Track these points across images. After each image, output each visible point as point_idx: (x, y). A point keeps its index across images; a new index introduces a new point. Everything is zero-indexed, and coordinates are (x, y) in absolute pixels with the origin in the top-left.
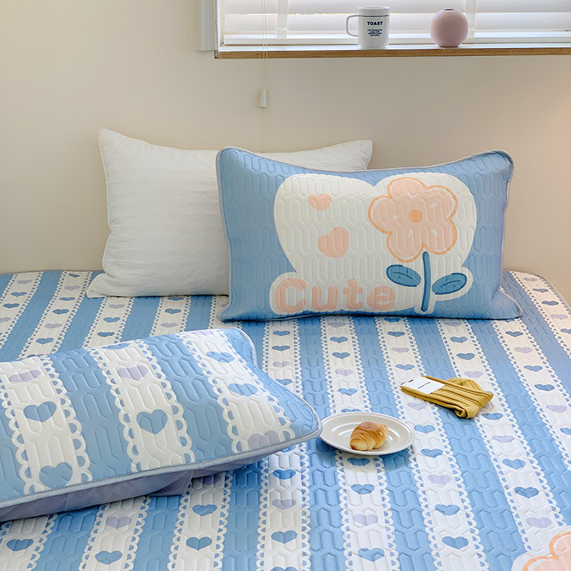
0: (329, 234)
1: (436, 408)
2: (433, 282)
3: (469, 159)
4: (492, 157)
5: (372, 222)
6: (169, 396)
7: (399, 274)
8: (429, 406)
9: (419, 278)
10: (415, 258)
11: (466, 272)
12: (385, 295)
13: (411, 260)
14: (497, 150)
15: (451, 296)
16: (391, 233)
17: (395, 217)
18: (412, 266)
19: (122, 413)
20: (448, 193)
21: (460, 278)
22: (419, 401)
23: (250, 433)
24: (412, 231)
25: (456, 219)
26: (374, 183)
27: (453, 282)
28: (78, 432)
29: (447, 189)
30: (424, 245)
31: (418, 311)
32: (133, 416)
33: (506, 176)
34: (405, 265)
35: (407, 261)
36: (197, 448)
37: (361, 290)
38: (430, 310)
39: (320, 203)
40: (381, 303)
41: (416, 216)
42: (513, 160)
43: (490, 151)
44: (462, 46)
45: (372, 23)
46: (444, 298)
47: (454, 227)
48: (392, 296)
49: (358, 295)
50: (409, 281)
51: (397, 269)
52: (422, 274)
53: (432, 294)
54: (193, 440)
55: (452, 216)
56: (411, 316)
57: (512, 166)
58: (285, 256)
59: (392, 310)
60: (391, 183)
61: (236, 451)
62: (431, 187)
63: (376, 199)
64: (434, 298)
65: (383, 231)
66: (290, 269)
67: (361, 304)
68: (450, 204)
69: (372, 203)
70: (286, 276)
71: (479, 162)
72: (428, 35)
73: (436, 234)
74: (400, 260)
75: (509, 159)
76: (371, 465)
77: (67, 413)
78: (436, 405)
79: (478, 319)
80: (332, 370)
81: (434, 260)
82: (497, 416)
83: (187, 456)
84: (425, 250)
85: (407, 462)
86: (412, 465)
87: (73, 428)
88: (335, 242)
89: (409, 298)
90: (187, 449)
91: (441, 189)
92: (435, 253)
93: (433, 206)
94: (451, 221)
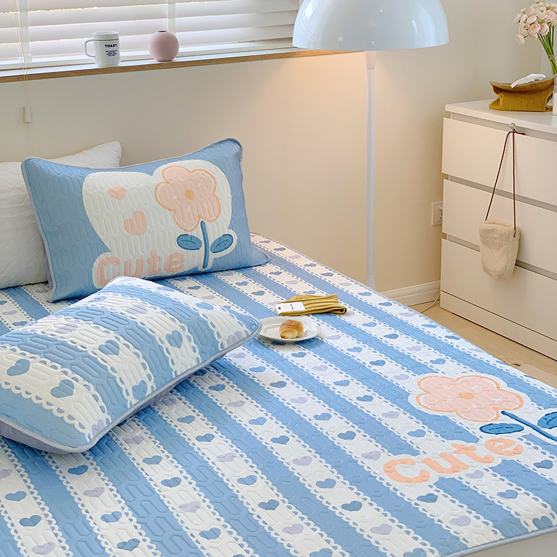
0: (131, 218)
2: (210, 244)
3: (210, 147)
4: (227, 143)
5: (160, 204)
7: (186, 242)
9: (201, 243)
10: (196, 227)
11: (231, 232)
12: (177, 259)
13: (193, 230)
14: (228, 138)
15: (224, 253)
16: (175, 210)
17: (175, 197)
18: (194, 234)
19: (157, 338)
20: (207, 174)
21: (228, 238)
24: (189, 207)
25: (218, 193)
26: (150, 173)
27: (224, 242)
29: (205, 171)
30: (200, 216)
31: (201, 269)
32: (164, 339)
33: (238, 156)
34: (190, 234)
35: (191, 231)
37: (160, 259)
38: (209, 267)
39: (118, 194)
40: (173, 267)
41: (190, 194)
42: (241, 144)
43: (223, 139)
44: (176, 60)
45: (109, 46)
46: (218, 255)
47: (218, 200)
48: (182, 260)
49: (158, 263)
50: (193, 246)
51: (184, 238)
52: (202, 239)
53: (211, 253)
55: (214, 191)
56: (195, 274)
57: (241, 148)
58: (100, 240)
59: (180, 271)
60: (163, 171)
62: (194, 171)
63: (158, 185)
64: (212, 256)
65: (169, 210)
66: (106, 249)
67: (160, 270)
68: (211, 182)
69: (156, 189)
70: (103, 256)
71: (217, 148)
72: (147, 52)
73: (206, 206)
74: (185, 230)
75: (238, 144)
81: (208, 225)
84: (201, 220)
88: (136, 223)
89: (194, 259)
91: (202, 172)
92: (209, 221)
93: (200, 185)
94: (215, 195)
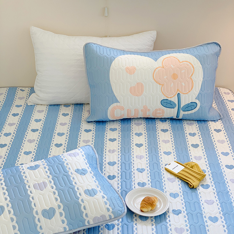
0: (135, 86)
1: (180, 181)
2: (182, 106)
3: (201, 46)
4: (212, 45)
5: (154, 80)
6: (56, 199)
7: (167, 103)
8: (177, 180)
9: (175, 105)
10: (174, 96)
11: (197, 101)
12: (160, 112)
13: (172, 97)
14: (214, 41)
15: (190, 112)
16: (163, 85)
17: (165, 77)
18: (172, 100)
19: (35, 210)
20: (190, 65)
21: (194, 104)
22: (172, 177)
23: (94, 216)
24: (173, 84)
25: (193, 77)
26: (156, 60)
27: (192, 106)
28: (15, 222)
29: (190, 63)
30: (178, 90)
31: (175, 117)
32: (40, 212)
33: (218, 54)
34: (169, 99)
35: (170, 98)
36: (69, 224)
37: (149, 110)
38: (180, 117)
39: (131, 71)
40: (158, 115)
41: (175, 76)
43: (210, 42)
46: (186, 113)
47: (192, 81)
48: (163, 112)
49: (148, 112)
50: (171, 106)
51: (166, 101)
52: (177, 103)
53: (181, 111)
54: (67, 220)
55: (191, 76)
57: (220, 50)
58: (115, 96)
60: (164, 60)
61: (87, 224)
62: (182, 62)
63: (157, 68)
64: (182, 113)
65: (159, 84)
67: (149, 115)
68: (191, 70)
69: (155, 71)
70: (115, 104)
71: (205, 47)
73: (184, 85)
74: (167, 97)
75: (220, 46)
76: (149, 220)
77: (10, 212)
78: (180, 179)
79: (202, 121)
80: (135, 156)
81: (182, 97)
82: (207, 187)
83: (65, 228)
84: (178, 92)
85: (165, 218)
86: (168, 221)
87: (12, 220)
88: (137, 89)
89: (172, 113)
90: (65, 225)
91: (187, 63)
92: (183, 93)
93: (183, 71)
94: (191, 79)
